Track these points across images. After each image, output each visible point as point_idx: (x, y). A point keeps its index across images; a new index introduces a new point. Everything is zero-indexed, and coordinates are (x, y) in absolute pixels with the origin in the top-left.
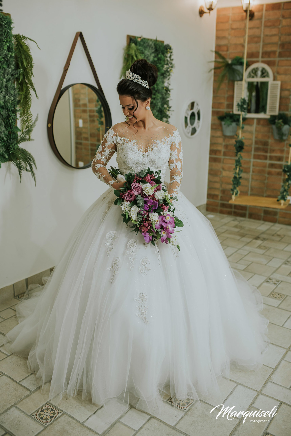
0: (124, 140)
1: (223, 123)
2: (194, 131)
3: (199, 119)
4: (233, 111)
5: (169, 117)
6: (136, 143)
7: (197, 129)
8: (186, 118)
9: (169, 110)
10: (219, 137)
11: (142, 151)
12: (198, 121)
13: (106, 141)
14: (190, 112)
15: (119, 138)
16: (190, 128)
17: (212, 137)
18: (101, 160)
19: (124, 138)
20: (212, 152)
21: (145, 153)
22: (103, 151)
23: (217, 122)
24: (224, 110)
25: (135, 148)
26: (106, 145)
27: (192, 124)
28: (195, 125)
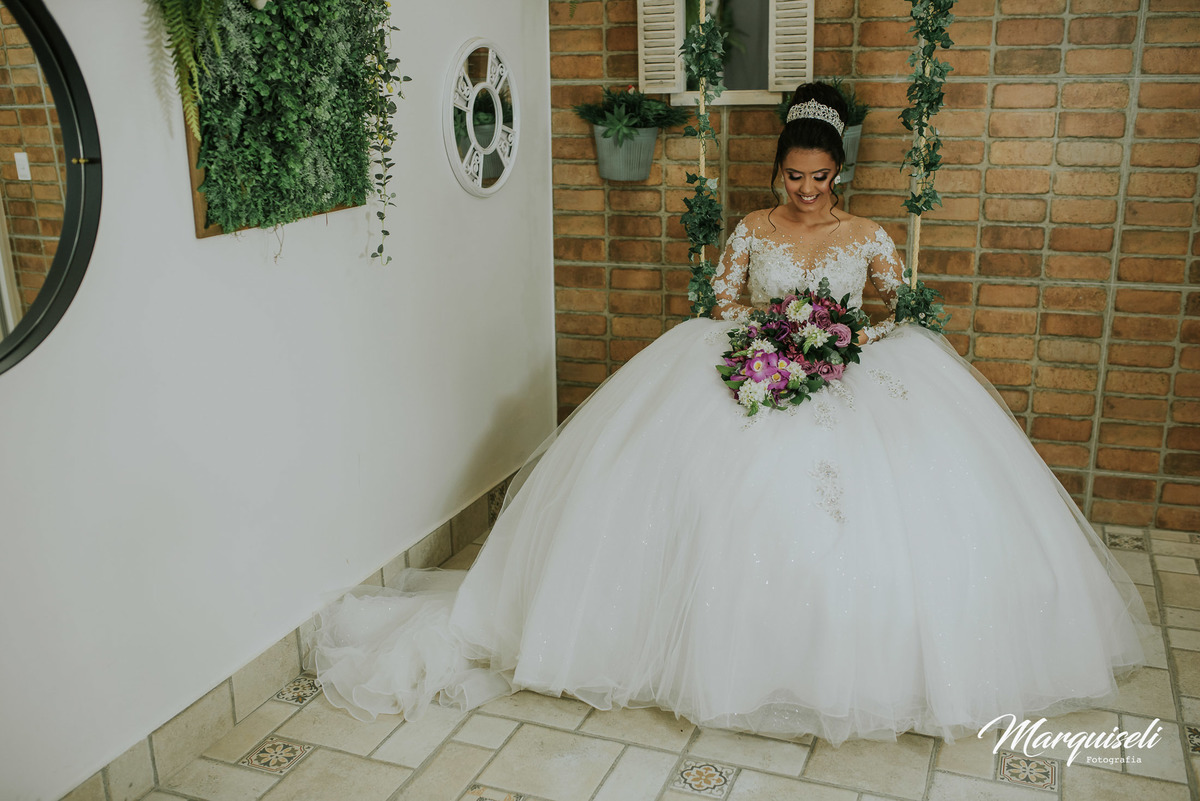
0: (766, 243)
1: (600, 129)
2: (493, 170)
3: (508, 120)
4: (636, 86)
5: (393, 108)
6: (789, 249)
7: (504, 159)
8: (459, 115)
9: (386, 77)
10: (591, 188)
11: (802, 267)
12: (507, 129)
13: (731, 250)
14: (473, 92)
15: (756, 241)
16: (478, 155)
17: (560, 189)
18: (727, 293)
19: (765, 240)
20: (564, 246)
21: (808, 271)
22: (727, 271)
23: (576, 128)
24: (601, 81)
25: (788, 259)
26: (733, 258)
27: (485, 139)
28: (497, 144)
